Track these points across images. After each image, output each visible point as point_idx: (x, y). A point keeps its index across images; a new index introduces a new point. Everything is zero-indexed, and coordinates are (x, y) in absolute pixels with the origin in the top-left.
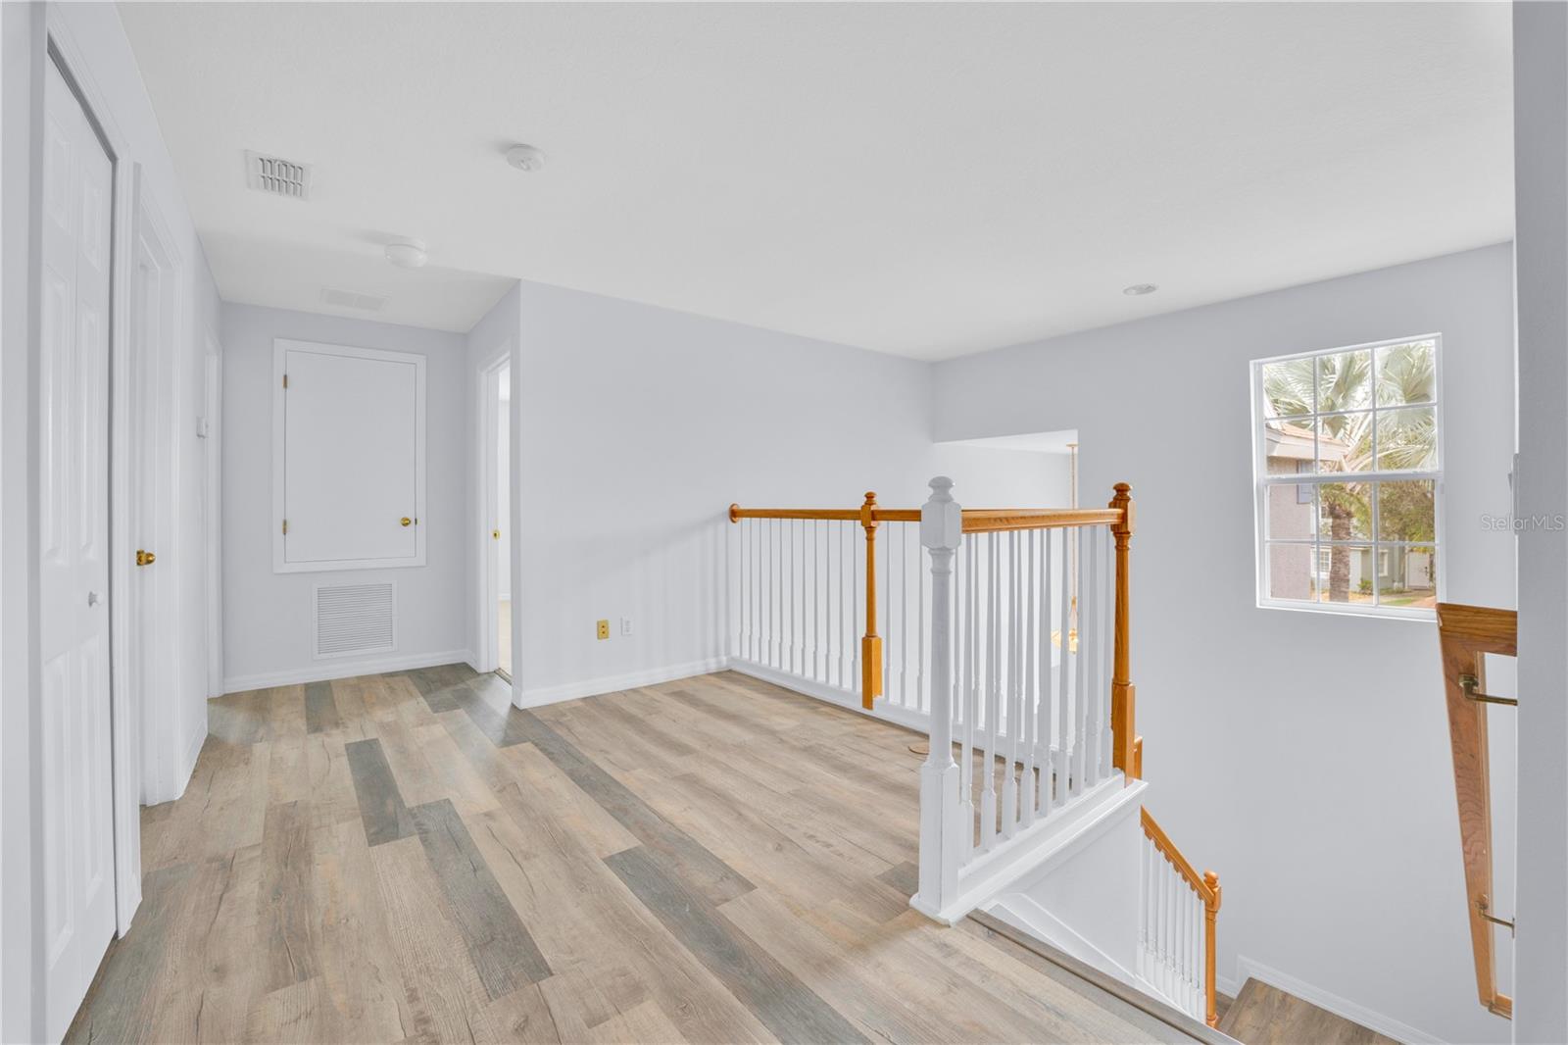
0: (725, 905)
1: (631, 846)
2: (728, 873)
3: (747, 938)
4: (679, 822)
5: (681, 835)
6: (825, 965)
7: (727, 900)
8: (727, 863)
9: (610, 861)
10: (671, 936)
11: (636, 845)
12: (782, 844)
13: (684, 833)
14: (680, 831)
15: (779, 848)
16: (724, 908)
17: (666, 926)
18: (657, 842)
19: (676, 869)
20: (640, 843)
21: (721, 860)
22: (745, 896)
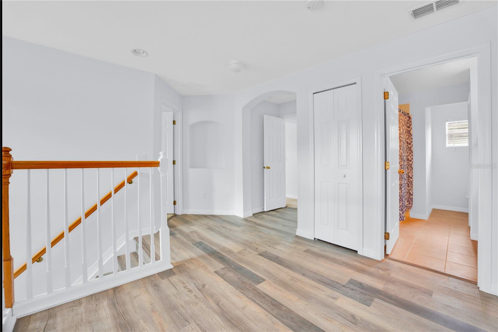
0: (223, 267)
1: (259, 285)
2: (222, 276)
3: (217, 261)
4: (245, 299)
5: (242, 291)
6: (202, 257)
7: (223, 269)
8: (223, 280)
9: (263, 280)
10: (235, 261)
11: (257, 286)
12: (202, 288)
13: (241, 292)
14: (243, 293)
15: (204, 286)
16: (223, 266)
17: (237, 263)
18: (250, 287)
19: (240, 277)
20: (256, 286)
21: (225, 280)
22: (217, 270)
